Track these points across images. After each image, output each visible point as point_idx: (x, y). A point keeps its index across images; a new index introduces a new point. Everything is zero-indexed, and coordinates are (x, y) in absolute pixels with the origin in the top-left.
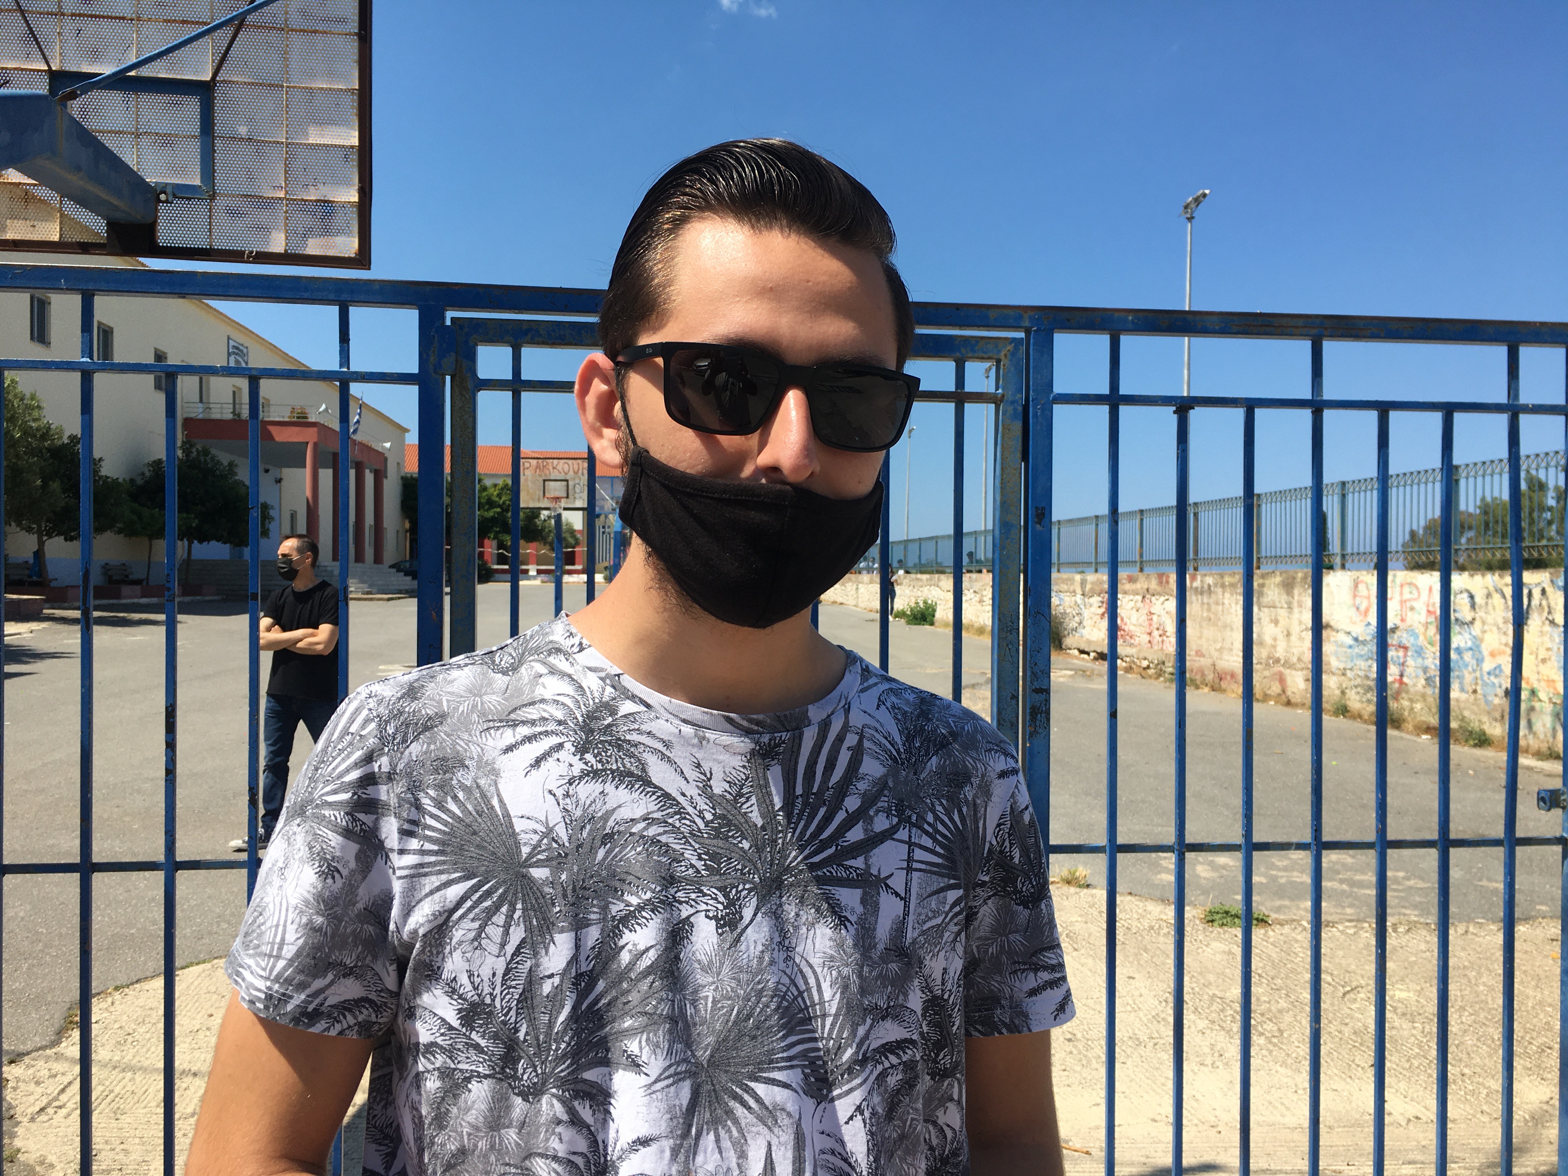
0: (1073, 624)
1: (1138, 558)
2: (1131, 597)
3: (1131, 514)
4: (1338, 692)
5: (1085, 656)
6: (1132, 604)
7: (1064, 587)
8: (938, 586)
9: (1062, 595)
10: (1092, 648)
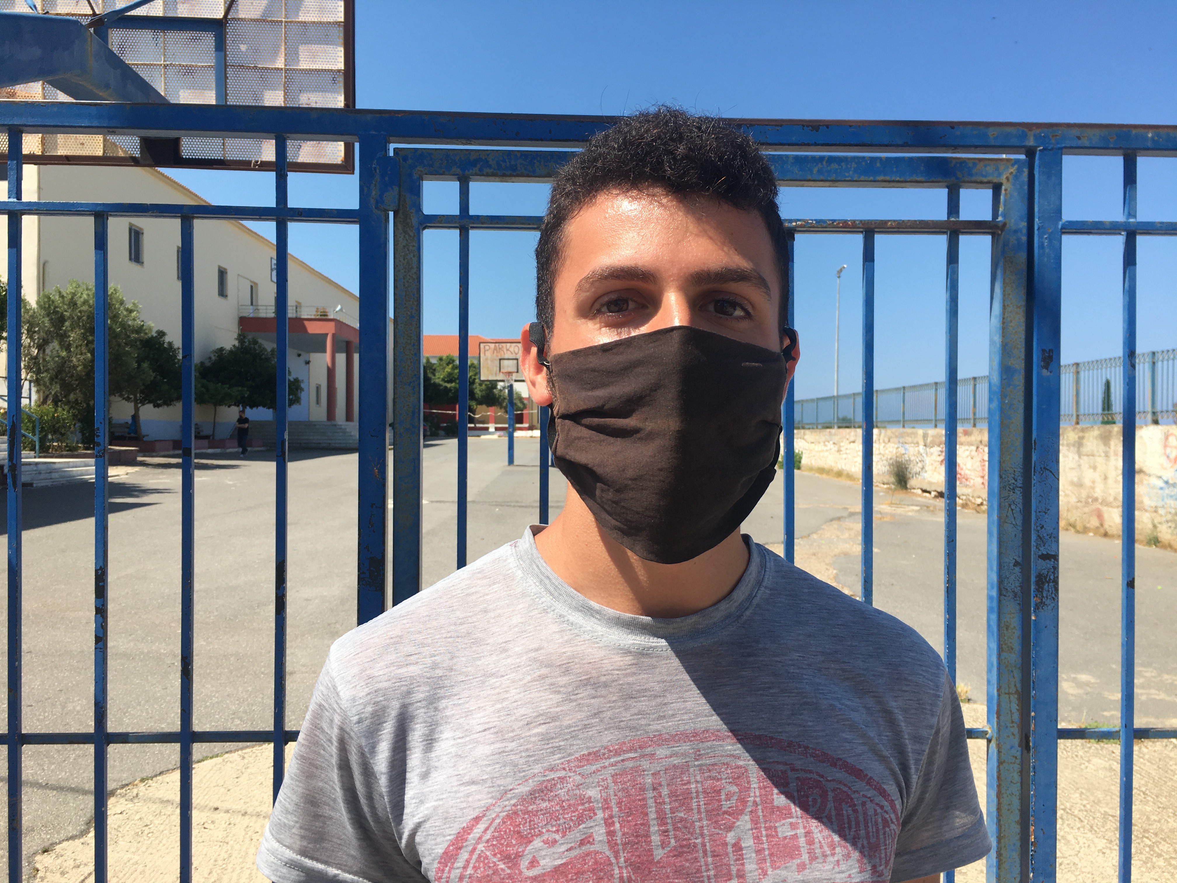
0: (917, 469)
1: (971, 416)
2: (967, 447)
3: (966, 380)
4: (1150, 526)
5: (927, 495)
6: (967, 453)
7: (909, 439)
8: (804, 439)
9: (907, 446)
10: (933, 489)
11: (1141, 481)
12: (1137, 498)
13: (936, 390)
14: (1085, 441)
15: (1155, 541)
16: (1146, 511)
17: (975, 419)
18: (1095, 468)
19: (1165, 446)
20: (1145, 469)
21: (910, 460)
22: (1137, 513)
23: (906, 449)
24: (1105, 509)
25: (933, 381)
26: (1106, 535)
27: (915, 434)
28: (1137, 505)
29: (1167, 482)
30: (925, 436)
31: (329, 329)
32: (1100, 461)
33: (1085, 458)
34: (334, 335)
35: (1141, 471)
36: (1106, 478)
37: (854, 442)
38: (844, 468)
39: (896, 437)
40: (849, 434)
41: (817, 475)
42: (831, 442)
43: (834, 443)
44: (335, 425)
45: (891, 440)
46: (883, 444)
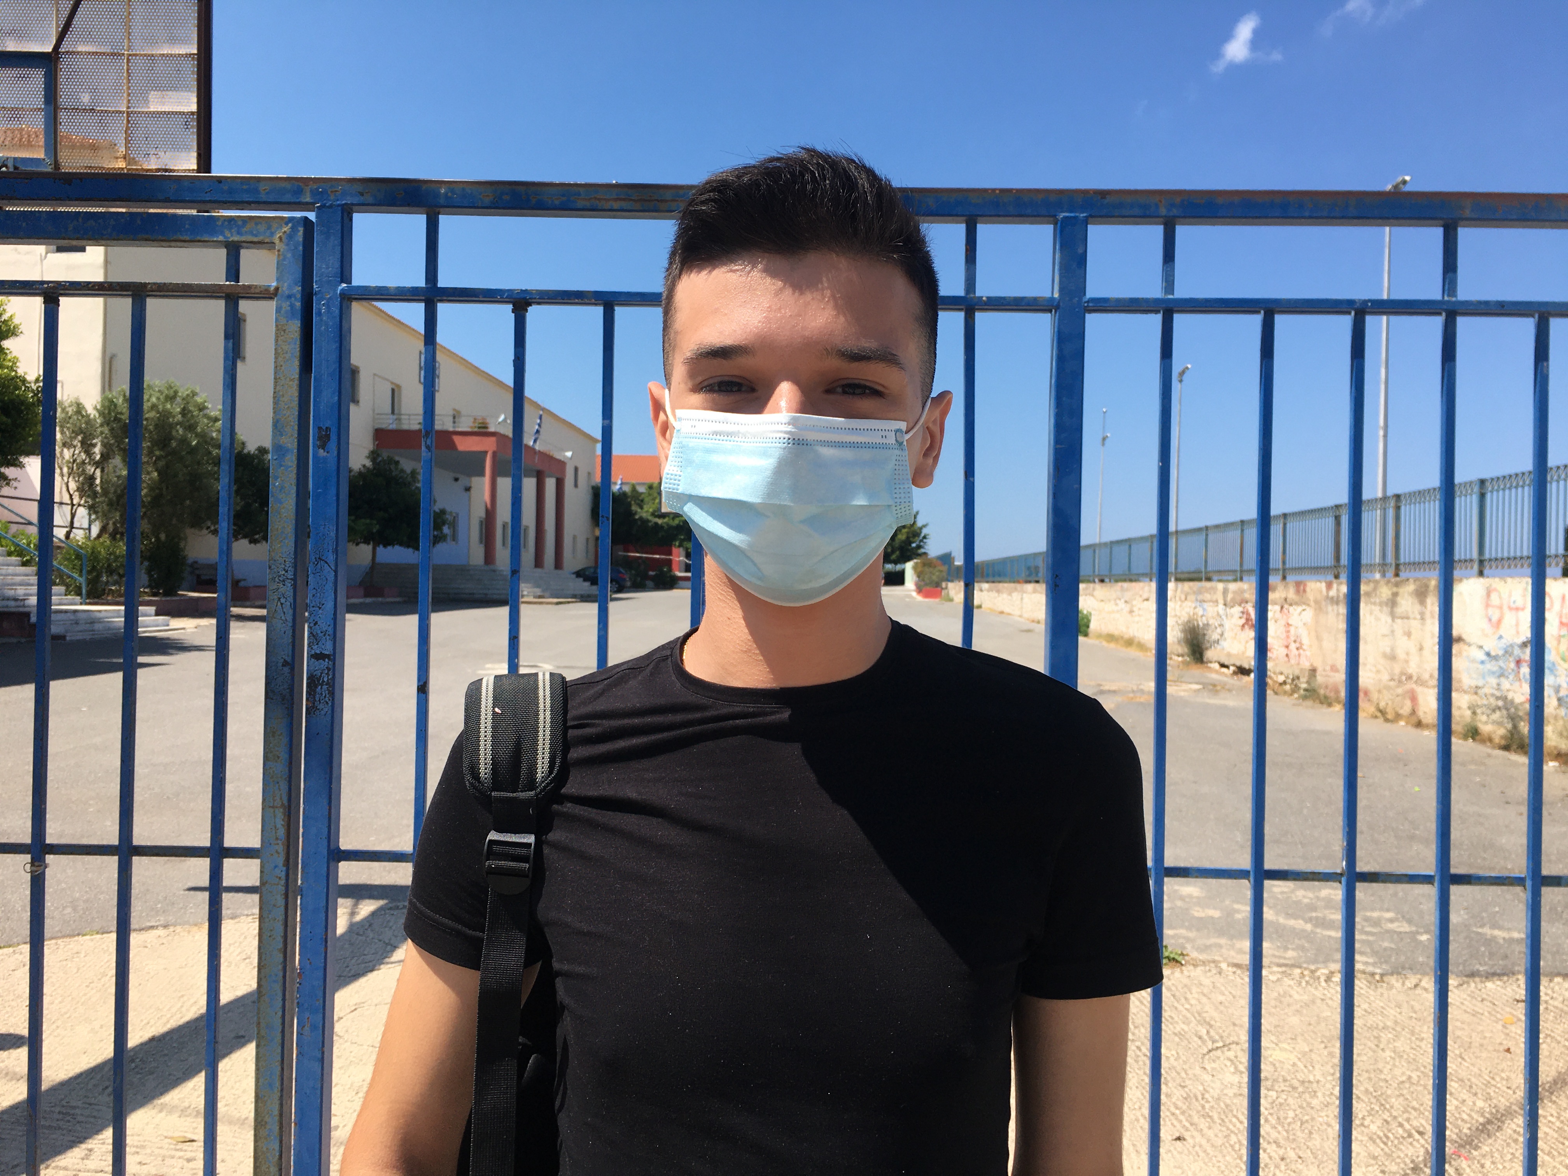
0: (1215, 636)
1: (1281, 566)
3: (1277, 517)
4: (1468, 713)
5: (1224, 670)
7: (1207, 596)
8: (1093, 595)
9: (1206, 605)
10: (1232, 662)
11: (1460, 652)
12: (1454, 674)
13: (1242, 531)
14: (1399, 599)
15: (1473, 733)
16: (1465, 692)
17: (1284, 570)
18: (1409, 634)
19: (1487, 606)
20: (1464, 637)
21: (1208, 625)
22: (1454, 695)
23: (1204, 610)
24: (1419, 690)
25: (1238, 518)
26: (1419, 724)
27: (1215, 589)
28: (1455, 685)
29: (1488, 654)
30: (1225, 592)
31: (488, 445)
32: (1415, 624)
33: (1399, 621)
34: (494, 454)
35: (1460, 639)
36: (1421, 649)
37: (1147, 600)
38: (1136, 634)
39: (1194, 593)
40: (1143, 588)
41: (1105, 644)
42: (1123, 601)
43: (1126, 602)
44: (494, 571)
45: (1188, 598)
46: (1179, 603)
